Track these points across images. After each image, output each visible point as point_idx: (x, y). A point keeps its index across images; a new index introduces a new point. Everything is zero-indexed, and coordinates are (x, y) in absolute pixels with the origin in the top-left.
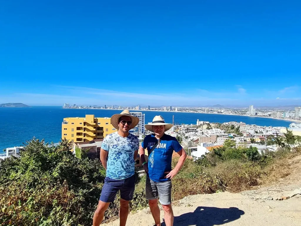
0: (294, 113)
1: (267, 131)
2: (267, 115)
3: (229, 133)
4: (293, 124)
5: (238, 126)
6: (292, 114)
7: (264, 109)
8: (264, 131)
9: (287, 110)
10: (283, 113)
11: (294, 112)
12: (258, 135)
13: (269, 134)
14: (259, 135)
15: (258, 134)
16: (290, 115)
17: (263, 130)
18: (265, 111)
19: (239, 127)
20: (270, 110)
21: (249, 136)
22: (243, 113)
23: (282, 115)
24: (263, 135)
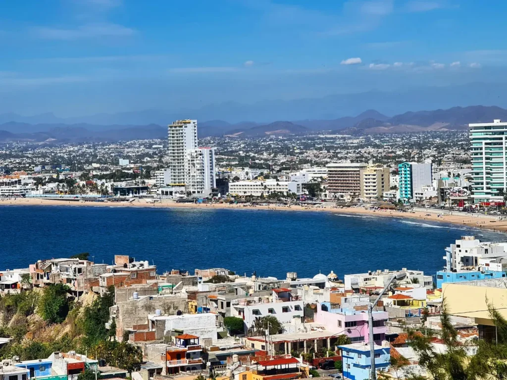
0: (465, 162)
1: (309, 312)
2: (294, 190)
3: (36, 351)
4: (468, 246)
5: (103, 291)
6: (453, 168)
7: (268, 148)
8: (285, 310)
9: (420, 146)
10: (393, 167)
11: (463, 156)
12: (249, 348)
13: (324, 336)
14: (258, 346)
15: (246, 343)
16: (440, 182)
17: (278, 305)
18: (282, 159)
19: (108, 300)
20: (310, 154)
21: (185, 362)
22: (123, 184)
23: (394, 180)
24: (280, 346)
